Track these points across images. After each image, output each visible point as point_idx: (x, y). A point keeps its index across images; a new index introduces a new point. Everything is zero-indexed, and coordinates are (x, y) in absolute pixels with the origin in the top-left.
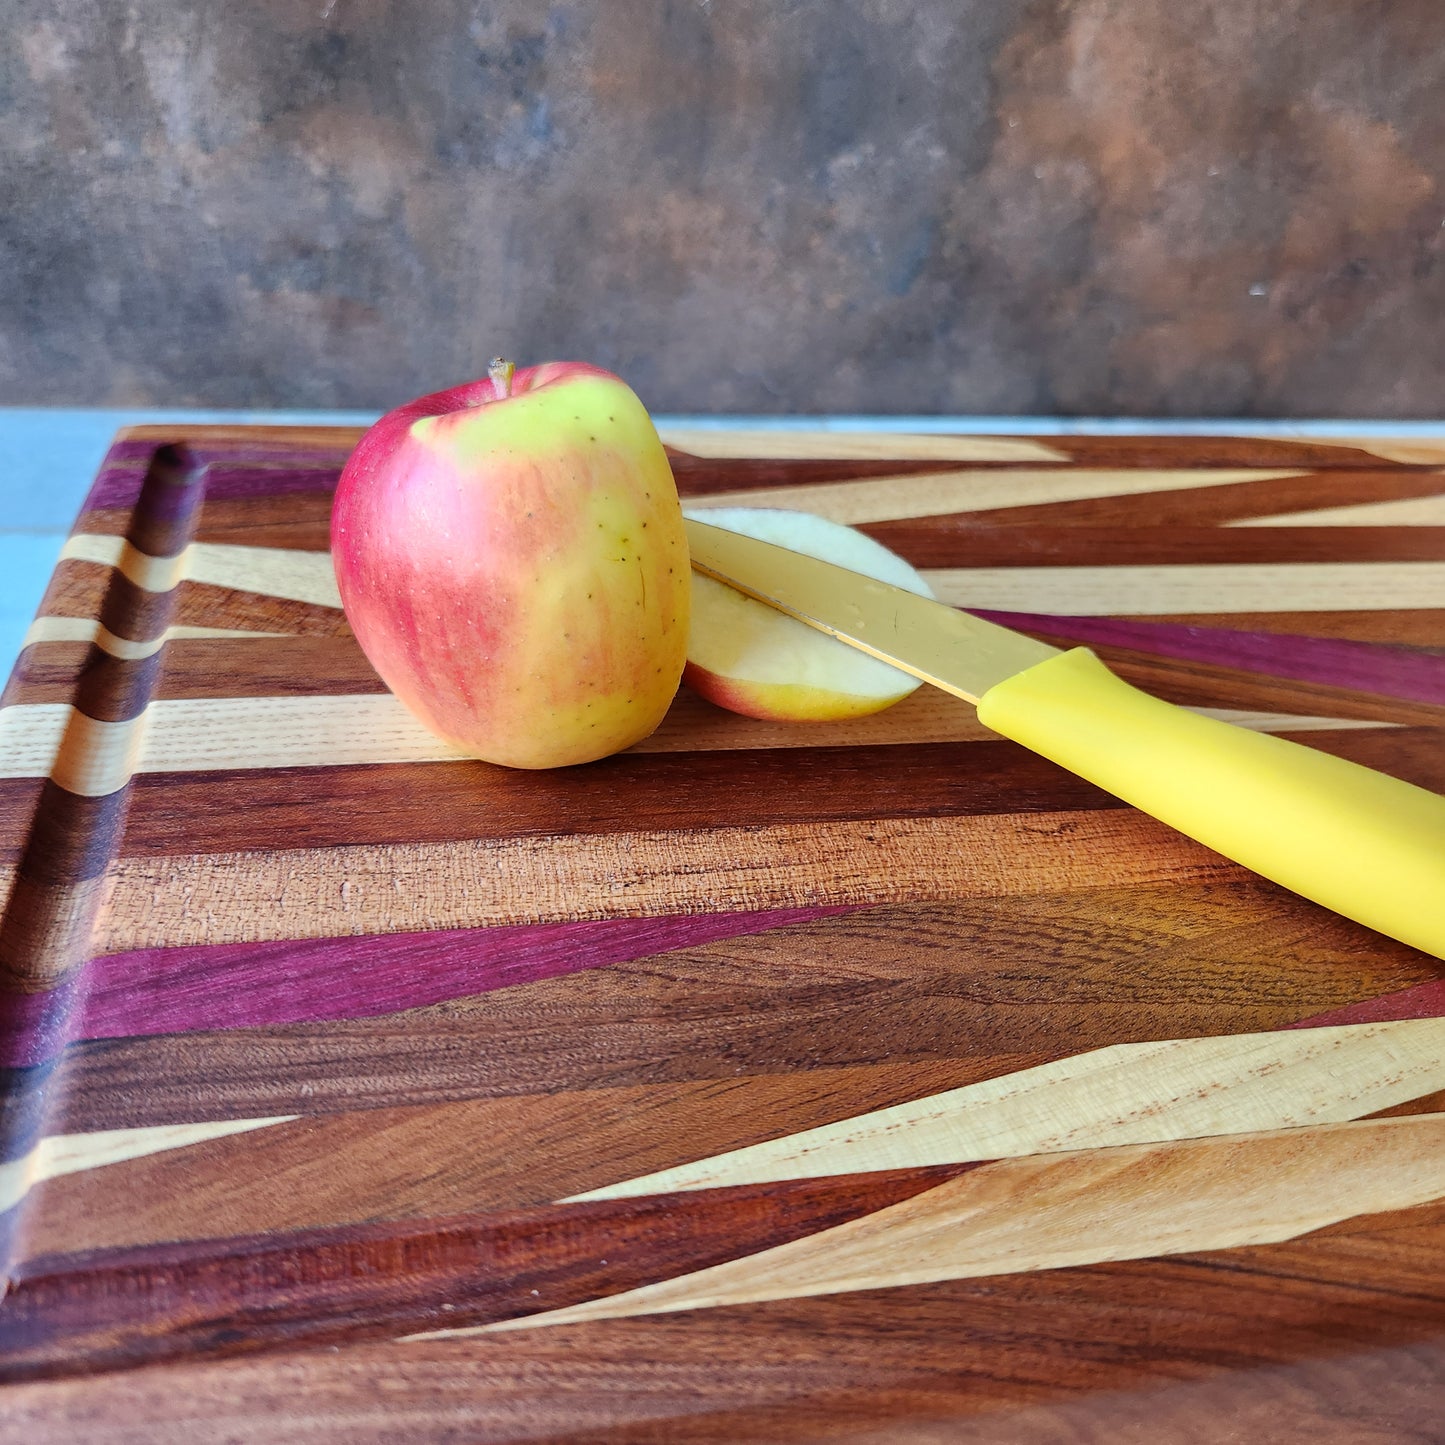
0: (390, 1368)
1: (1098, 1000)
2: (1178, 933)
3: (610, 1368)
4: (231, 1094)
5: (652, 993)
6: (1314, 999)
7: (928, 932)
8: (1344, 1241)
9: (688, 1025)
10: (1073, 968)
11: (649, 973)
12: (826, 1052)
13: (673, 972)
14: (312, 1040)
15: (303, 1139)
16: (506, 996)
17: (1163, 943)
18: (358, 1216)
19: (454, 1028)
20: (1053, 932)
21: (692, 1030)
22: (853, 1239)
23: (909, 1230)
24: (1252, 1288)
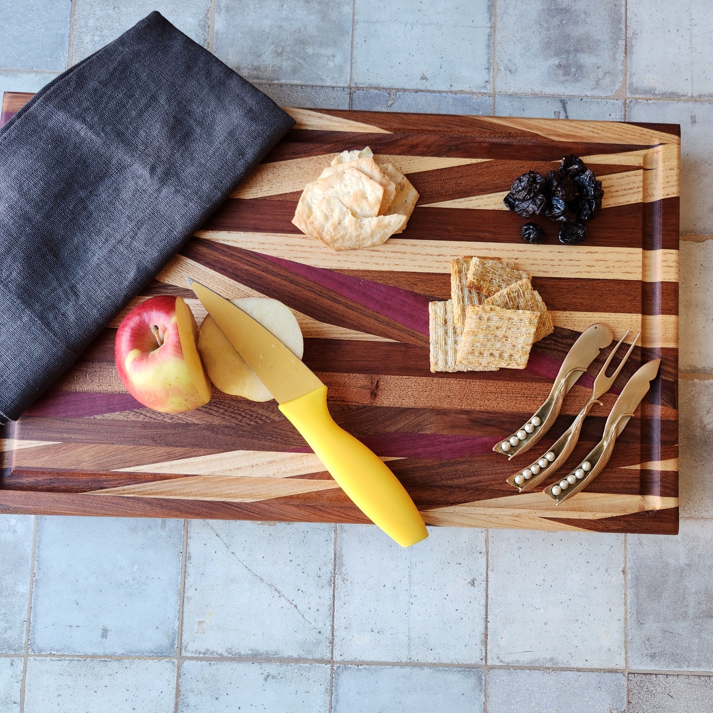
0: (76, 499)
1: (243, 437)
2: (275, 419)
3: (113, 505)
4: (51, 435)
5: (141, 420)
6: (296, 444)
7: (212, 410)
8: (261, 505)
9: (146, 431)
10: (242, 426)
11: (141, 414)
12: (175, 442)
13: (147, 414)
14: (66, 422)
15: (63, 448)
16: (108, 416)
17: (269, 421)
18: (73, 468)
19: (95, 424)
20: (243, 414)
21: (148, 432)
22: (169, 483)
23: (180, 483)
24: (237, 511)
